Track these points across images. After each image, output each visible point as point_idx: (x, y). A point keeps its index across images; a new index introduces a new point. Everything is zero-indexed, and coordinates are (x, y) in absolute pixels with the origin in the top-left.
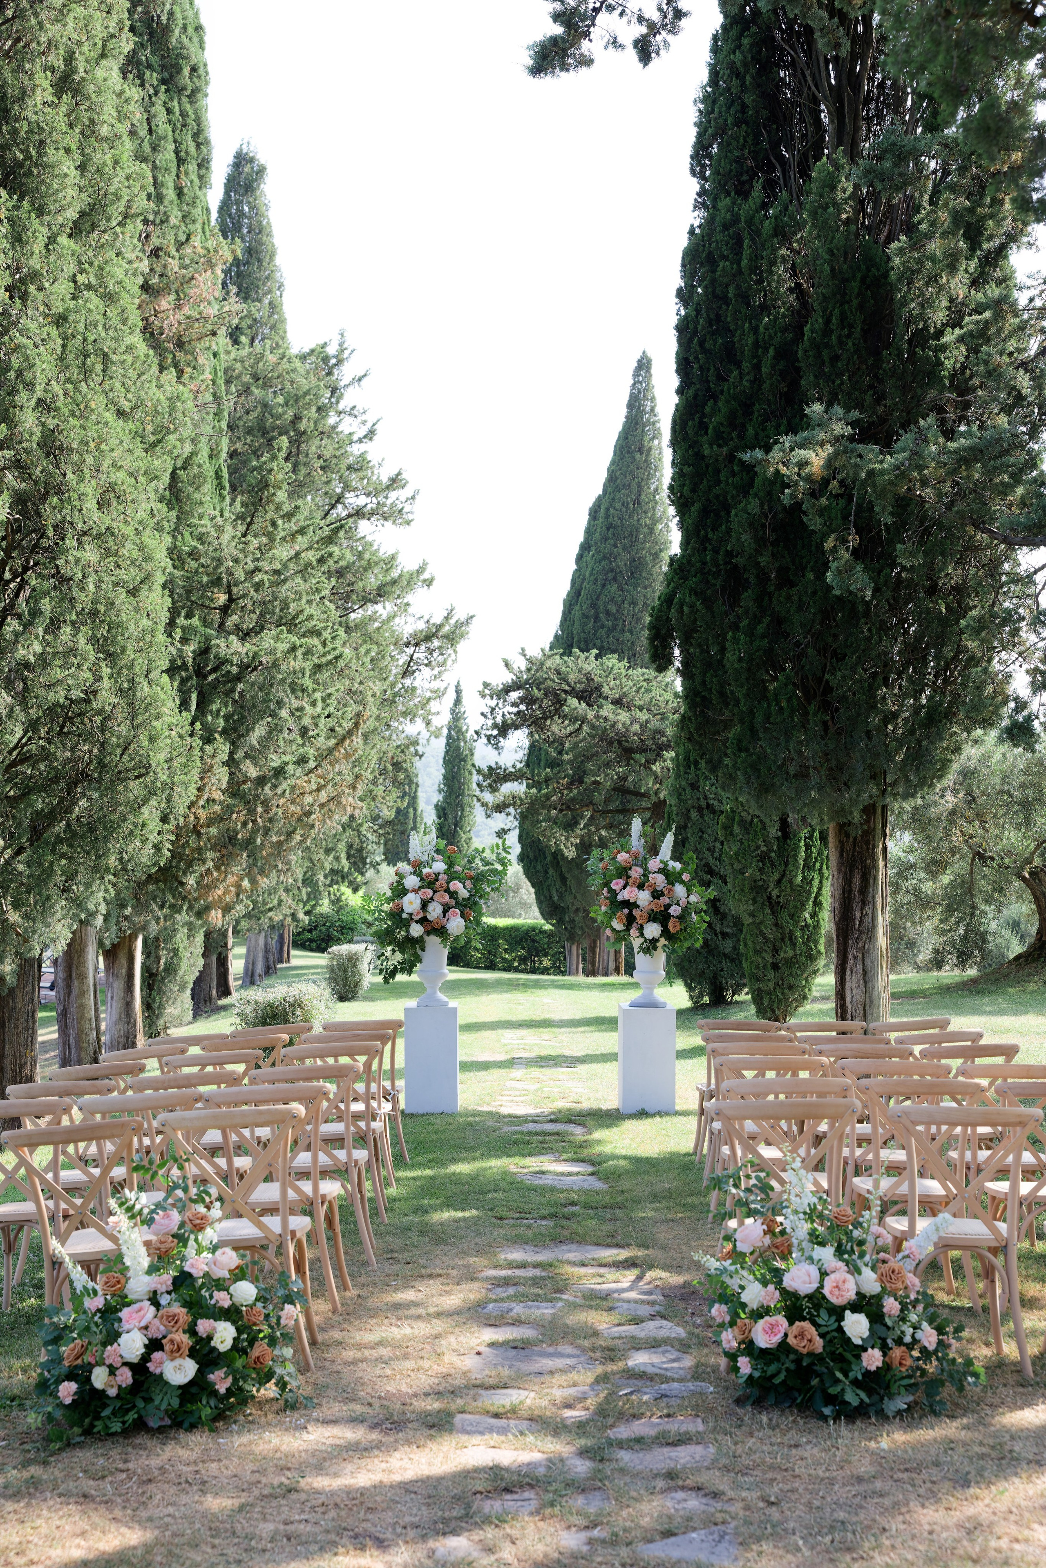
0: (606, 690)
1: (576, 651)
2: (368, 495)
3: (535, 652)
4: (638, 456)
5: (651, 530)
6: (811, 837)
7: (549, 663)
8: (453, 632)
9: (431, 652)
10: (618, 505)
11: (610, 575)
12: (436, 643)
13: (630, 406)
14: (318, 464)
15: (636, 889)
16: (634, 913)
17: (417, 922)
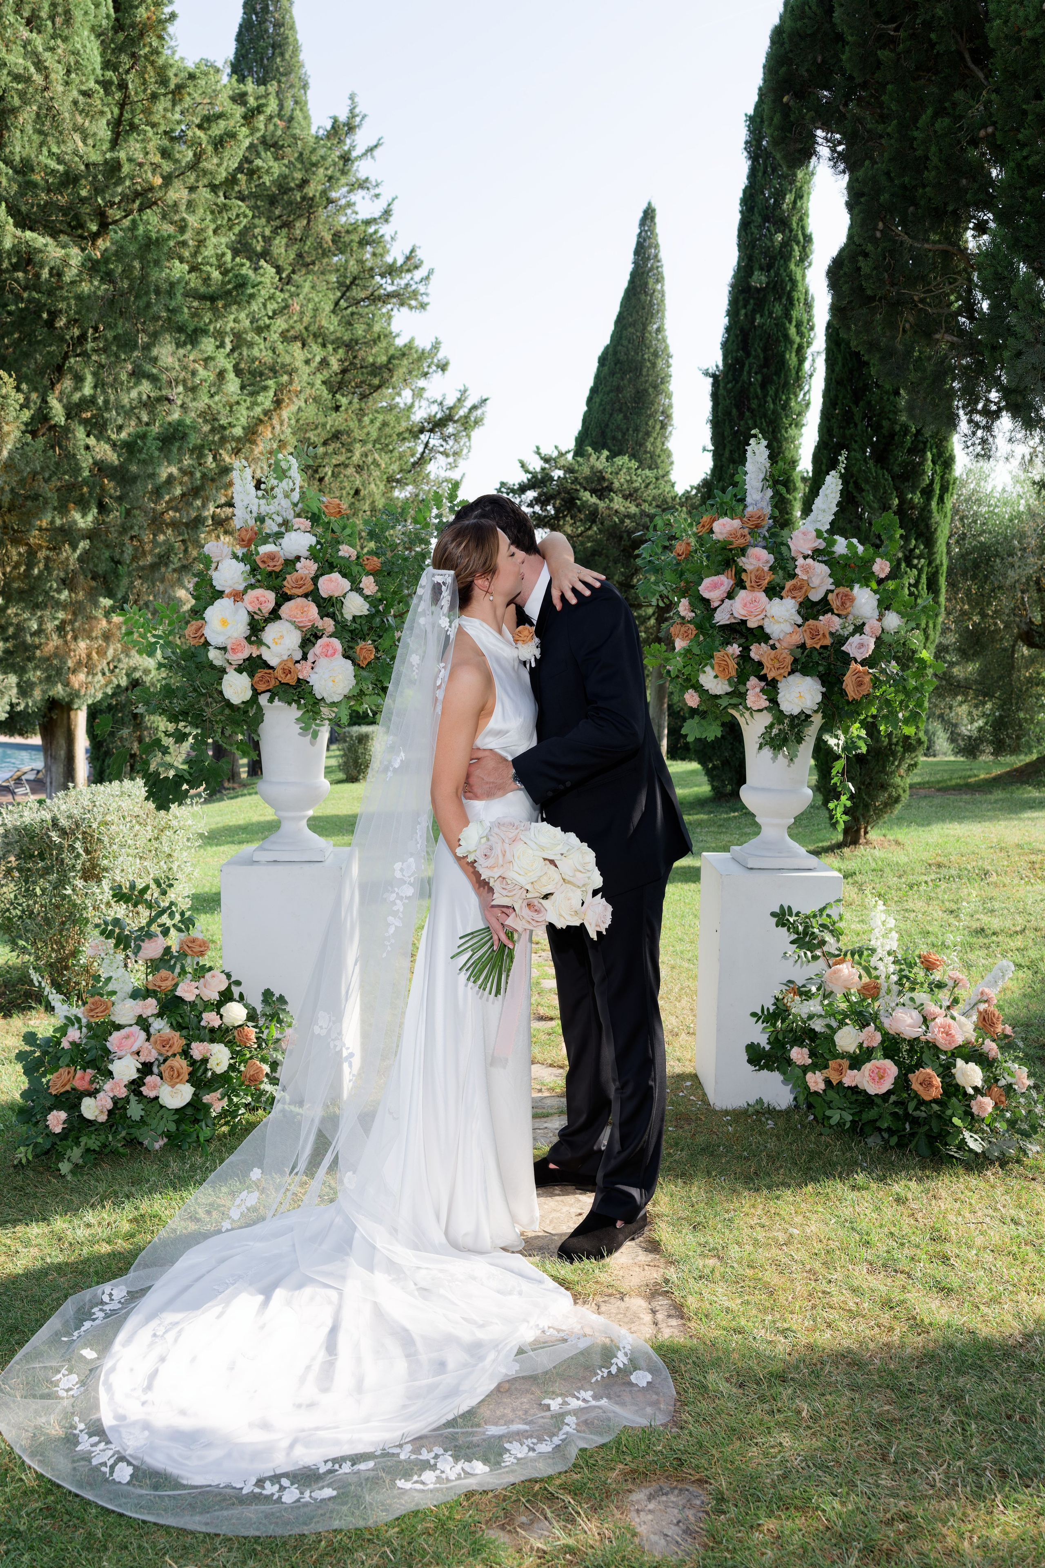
0: (616, 485)
1: (590, 449)
2: (382, 276)
3: (549, 450)
4: (643, 297)
5: (654, 365)
6: (916, 585)
7: (562, 462)
8: (467, 417)
9: (445, 439)
10: (625, 343)
11: (617, 406)
12: (451, 429)
13: (637, 252)
14: (328, 237)
15: (762, 596)
16: (752, 654)
17: (240, 670)
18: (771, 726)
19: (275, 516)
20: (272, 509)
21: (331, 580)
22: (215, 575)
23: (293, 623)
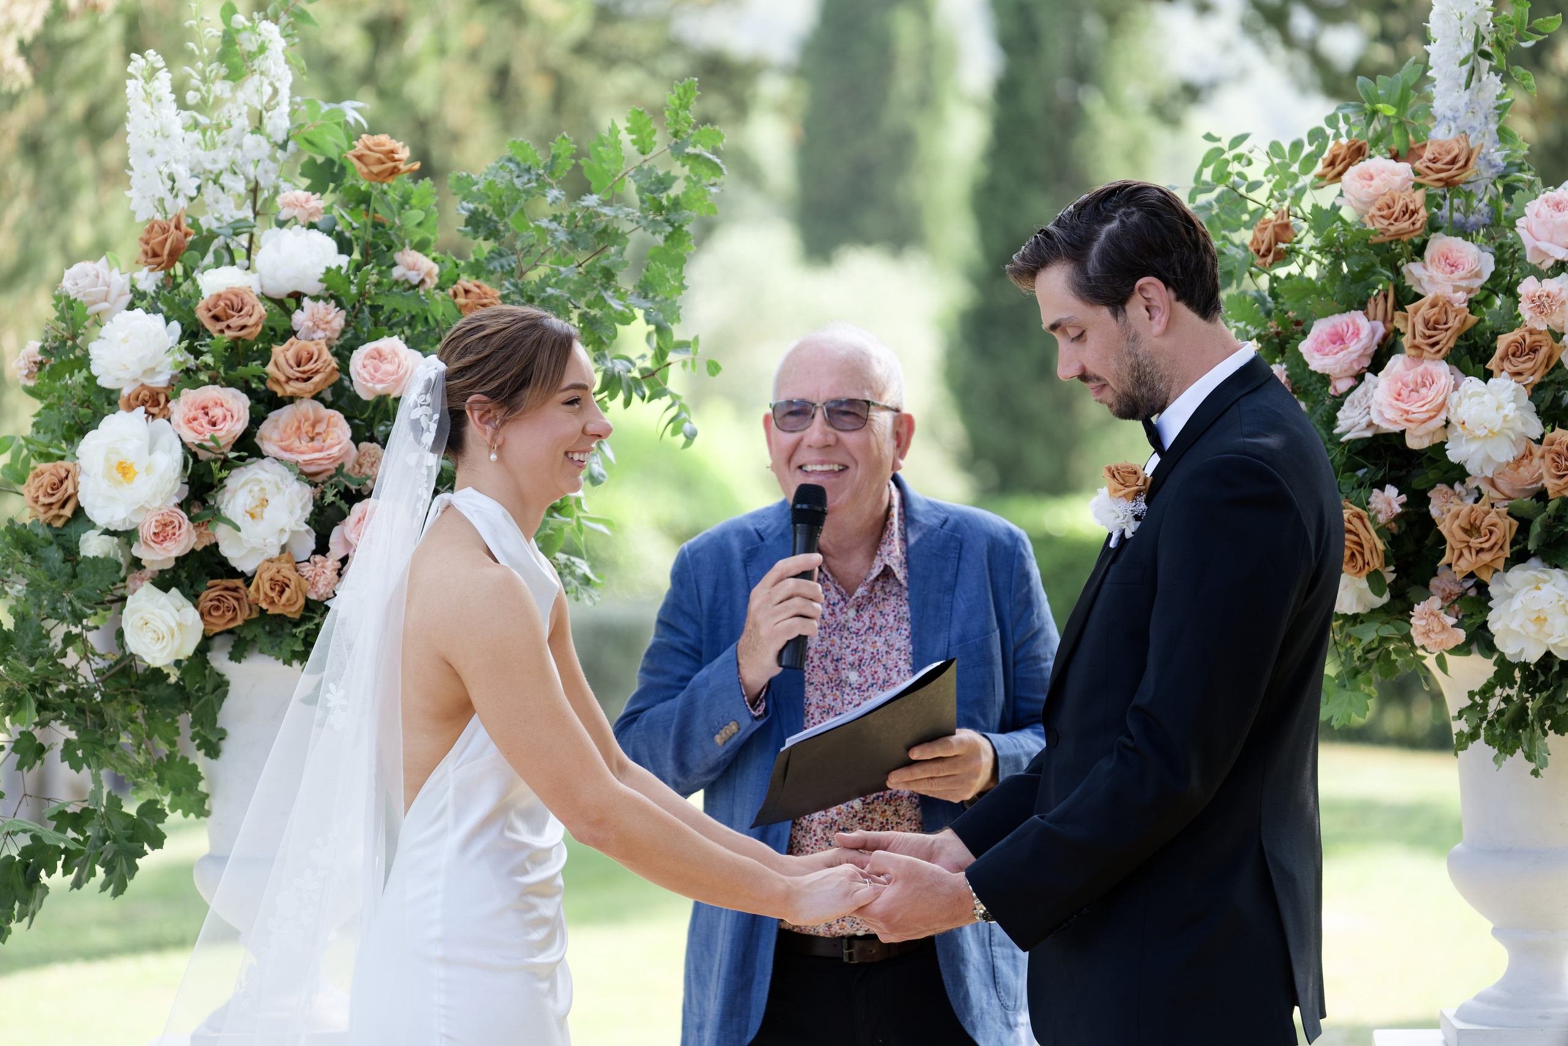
15: (1442, 371)
16: (1434, 511)
17: (164, 581)
18: (1487, 691)
19: (225, 179)
20: (221, 159)
21: (379, 356)
22: (96, 349)
23: (291, 466)
